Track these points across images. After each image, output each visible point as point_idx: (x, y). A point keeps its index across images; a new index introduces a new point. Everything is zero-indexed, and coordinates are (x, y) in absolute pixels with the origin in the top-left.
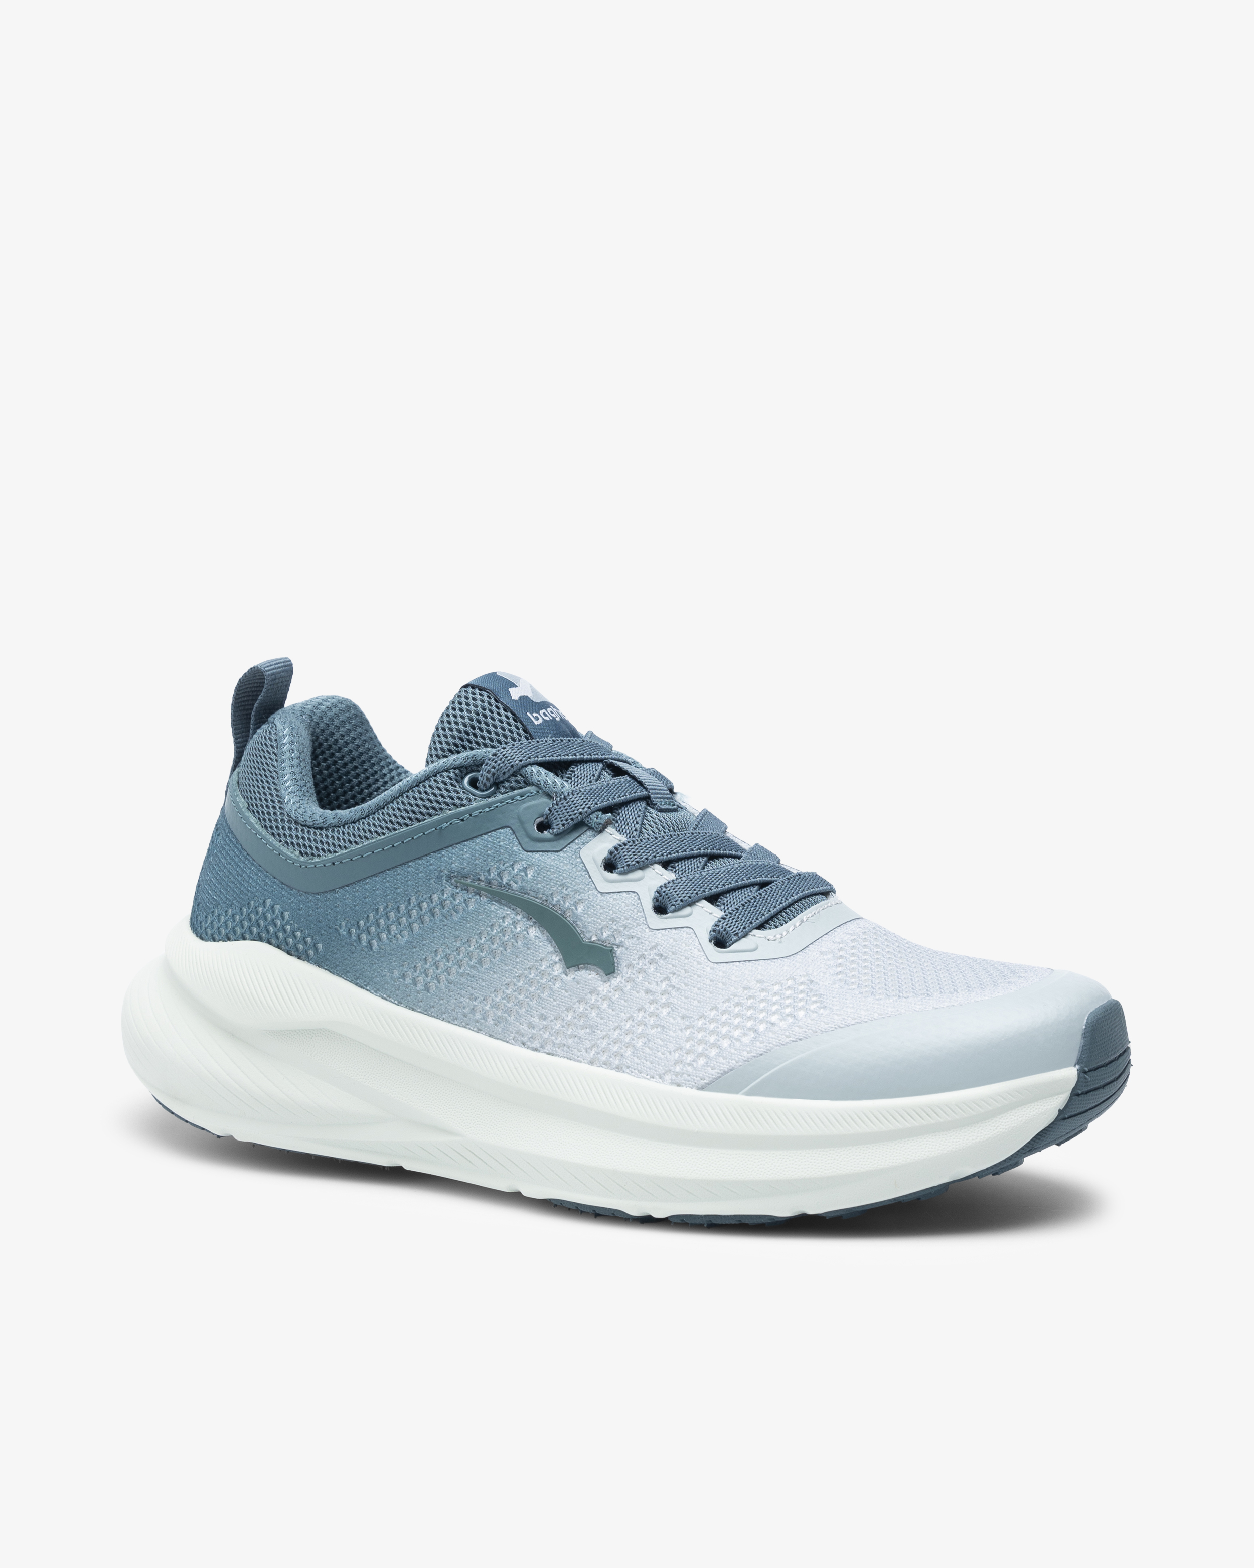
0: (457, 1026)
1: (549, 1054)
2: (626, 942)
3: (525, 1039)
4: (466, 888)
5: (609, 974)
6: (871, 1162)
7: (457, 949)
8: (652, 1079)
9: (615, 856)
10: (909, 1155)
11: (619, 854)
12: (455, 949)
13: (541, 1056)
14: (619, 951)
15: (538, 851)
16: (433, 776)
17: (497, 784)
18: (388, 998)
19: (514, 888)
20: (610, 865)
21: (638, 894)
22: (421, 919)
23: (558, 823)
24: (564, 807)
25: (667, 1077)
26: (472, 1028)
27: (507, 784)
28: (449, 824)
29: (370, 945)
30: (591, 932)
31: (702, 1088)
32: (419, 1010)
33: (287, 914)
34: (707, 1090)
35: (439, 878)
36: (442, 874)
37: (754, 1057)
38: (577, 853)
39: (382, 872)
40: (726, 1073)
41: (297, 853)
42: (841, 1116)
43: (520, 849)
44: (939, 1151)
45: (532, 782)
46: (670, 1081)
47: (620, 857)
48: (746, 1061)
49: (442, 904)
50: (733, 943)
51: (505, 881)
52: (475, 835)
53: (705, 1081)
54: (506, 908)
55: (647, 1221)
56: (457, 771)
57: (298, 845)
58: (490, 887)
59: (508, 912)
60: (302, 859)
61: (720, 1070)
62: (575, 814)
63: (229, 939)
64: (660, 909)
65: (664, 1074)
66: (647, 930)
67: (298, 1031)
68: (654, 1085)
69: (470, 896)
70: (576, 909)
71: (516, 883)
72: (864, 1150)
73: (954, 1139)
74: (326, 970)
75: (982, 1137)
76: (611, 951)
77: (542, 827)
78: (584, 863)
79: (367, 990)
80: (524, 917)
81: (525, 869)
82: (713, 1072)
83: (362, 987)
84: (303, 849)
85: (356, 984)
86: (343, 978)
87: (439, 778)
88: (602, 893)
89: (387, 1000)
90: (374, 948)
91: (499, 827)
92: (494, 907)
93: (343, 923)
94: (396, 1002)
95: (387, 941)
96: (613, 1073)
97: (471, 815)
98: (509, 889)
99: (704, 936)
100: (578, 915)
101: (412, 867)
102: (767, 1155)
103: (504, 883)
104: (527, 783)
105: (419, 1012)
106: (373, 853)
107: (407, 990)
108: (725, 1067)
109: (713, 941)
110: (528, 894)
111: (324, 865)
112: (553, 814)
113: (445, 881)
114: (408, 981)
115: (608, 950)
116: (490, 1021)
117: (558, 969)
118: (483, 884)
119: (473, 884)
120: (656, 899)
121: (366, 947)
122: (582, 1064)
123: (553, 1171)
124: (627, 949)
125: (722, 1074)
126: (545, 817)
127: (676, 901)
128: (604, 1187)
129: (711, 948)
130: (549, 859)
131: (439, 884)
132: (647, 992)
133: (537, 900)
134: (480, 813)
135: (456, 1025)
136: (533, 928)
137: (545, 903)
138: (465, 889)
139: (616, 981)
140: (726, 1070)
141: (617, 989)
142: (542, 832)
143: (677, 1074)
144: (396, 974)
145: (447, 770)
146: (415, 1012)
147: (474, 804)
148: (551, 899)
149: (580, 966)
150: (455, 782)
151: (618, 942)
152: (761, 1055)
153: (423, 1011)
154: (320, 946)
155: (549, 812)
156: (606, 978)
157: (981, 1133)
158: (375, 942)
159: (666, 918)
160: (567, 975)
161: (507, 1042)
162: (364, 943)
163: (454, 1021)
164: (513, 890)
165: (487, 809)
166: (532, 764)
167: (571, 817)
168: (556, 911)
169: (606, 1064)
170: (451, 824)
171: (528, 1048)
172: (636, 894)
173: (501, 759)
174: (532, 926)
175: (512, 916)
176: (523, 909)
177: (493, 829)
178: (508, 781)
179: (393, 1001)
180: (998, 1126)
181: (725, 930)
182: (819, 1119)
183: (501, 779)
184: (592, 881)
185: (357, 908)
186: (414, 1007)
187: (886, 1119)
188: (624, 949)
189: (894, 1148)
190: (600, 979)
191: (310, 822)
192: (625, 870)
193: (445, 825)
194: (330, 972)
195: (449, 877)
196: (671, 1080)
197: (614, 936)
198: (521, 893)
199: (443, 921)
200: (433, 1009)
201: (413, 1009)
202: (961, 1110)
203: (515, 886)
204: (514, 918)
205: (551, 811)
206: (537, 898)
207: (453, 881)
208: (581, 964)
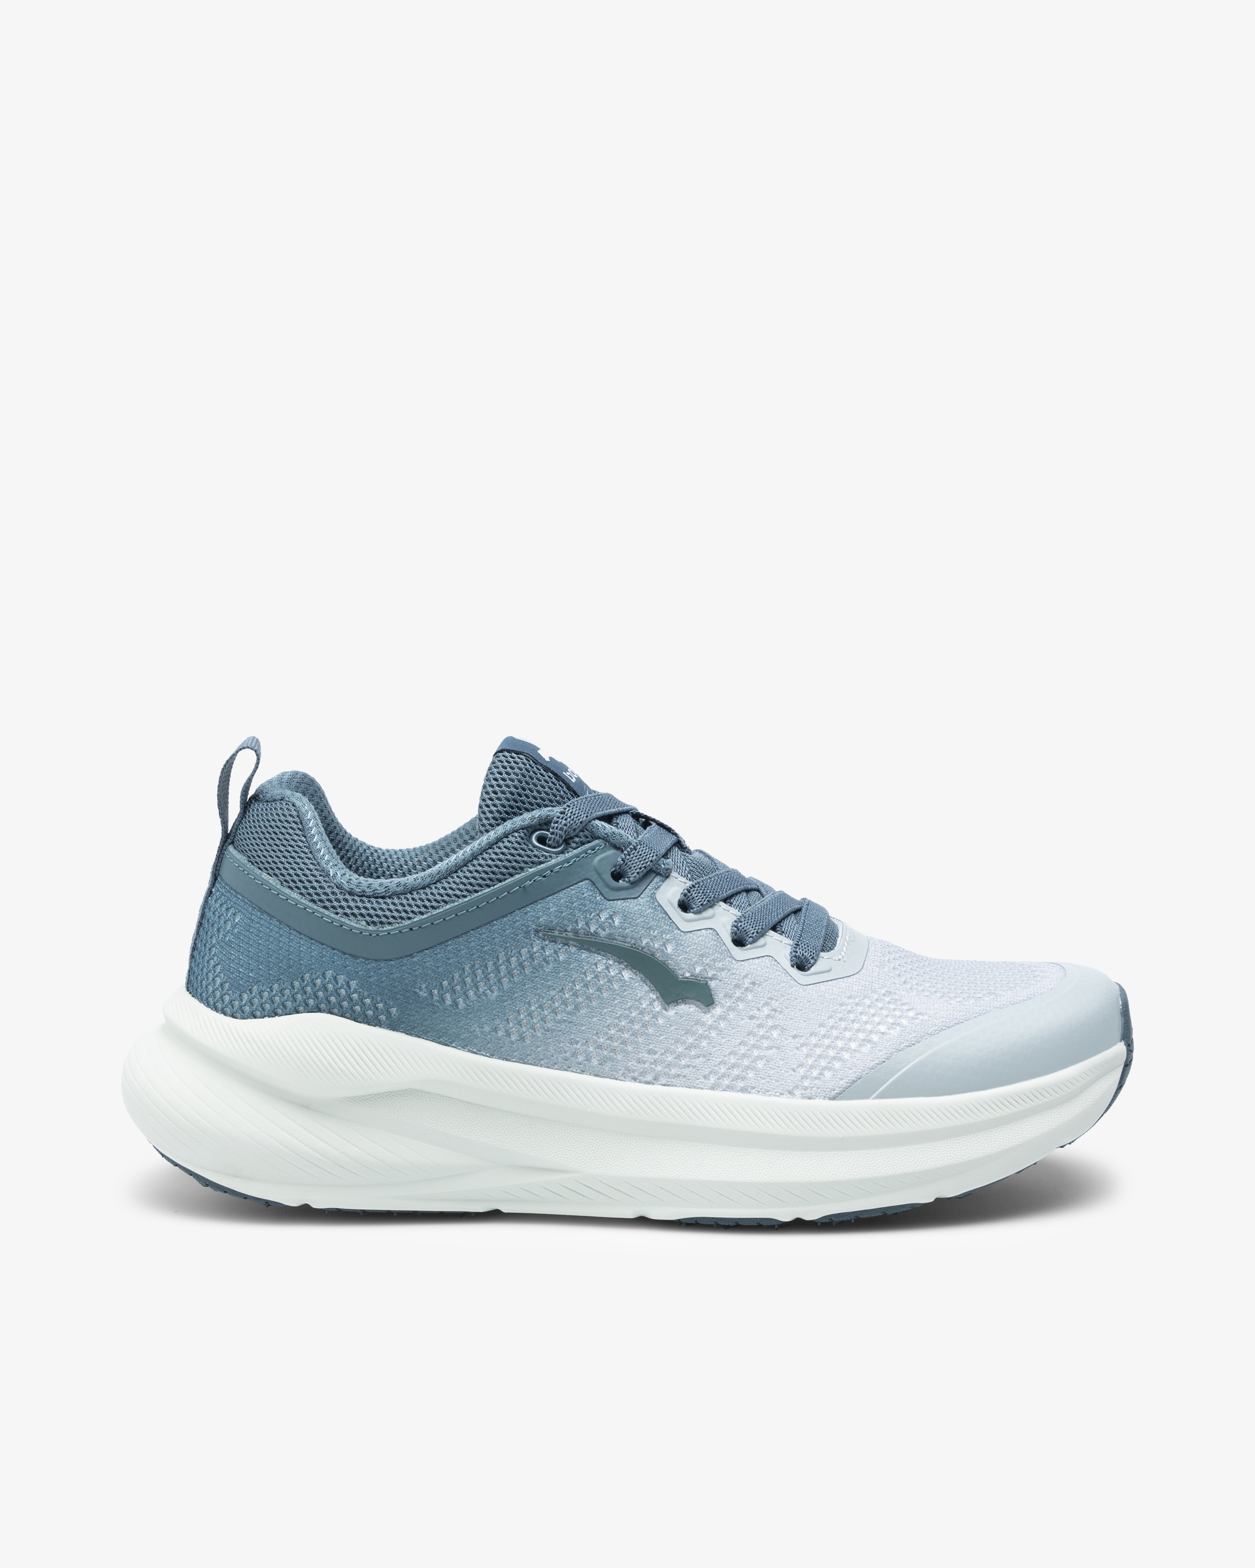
0: (558, 1071)
1: (664, 1085)
2: (719, 974)
3: (636, 1074)
4: (554, 940)
5: (709, 1005)
6: (998, 1144)
7: (552, 998)
8: (781, 1096)
9: (688, 897)
10: (1026, 1133)
11: (691, 895)
12: (550, 998)
13: (657, 1088)
14: (712, 984)
15: (618, 900)
16: (504, 837)
17: (567, 841)
18: (478, 1052)
19: (601, 935)
20: (684, 906)
21: (715, 930)
22: (510, 973)
23: (632, 872)
24: (636, 856)
25: (798, 1092)
26: (574, 1070)
27: (577, 839)
28: (532, 881)
29: (455, 1004)
30: (684, 969)
31: (834, 1098)
32: (514, 1060)
33: (354, 984)
34: (839, 1100)
35: (527, 932)
36: (530, 928)
37: (878, 1064)
38: (653, 897)
39: (466, 933)
40: (854, 1082)
41: (364, 923)
42: (967, 1107)
43: (602, 898)
44: (1049, 1127)
45: (598, 836)
46: (801, 1096)
47: (693, 898)
48: (871, 1069)
49: (532, 957)
50: (812, 966)
51: (593, 929)
52: (558, 889)
53: (836, 1091)
54: (596, 955)
55: (799, 1225)
56: (525, 831)
57: (361, 915)
58: (578, 936)
59: (599, 959)
60: (371, 928)
61: (849, 1080)
62: (647, 863)
63: (276, 1014)
64: (739, 942)
65: (792, 1090)
66: (734, 961)
67: (381, 1095)
68: (785, 1100)
69: (560, 947)
70: (666, 949)
71: (604, 930)
72: (989, 1135)
73: (1058, 1115)
74: (402, 1032)
75: (1078, 1111)
76: (707, 984)
77: (617, 876)
78: (662, 907)
79: (453, 1047)
80: (615, 962)
81: (611, 917)
82: (842, 1082)
83: (446, 1045)
84: (368, 918)
85: (440, 1043)
86: (423, 1038)
87: (511, 838)
88: (684, 932)
89: (477, 1054)
90: (460, 1006)
91: (580, 880)
92: (584, 955)
93: (424, 986)
94: (488, 1054)
95: (476, 998)
96: (740, 1095)
97: (552, 871)
98: (596, 936)
99: (786, 961)
100: (669, 955)
101: (497, 926)
102: (908, 1150)
103: (592, 931)
104: (595, 837)
105: (514, 1062)
106: (456, 915)
107: (500, 1042)
108: (853, 1077)
109: (795, 966)
110: (616, 940)
111: (400, 932)
112: (626, 864)
113: (533, 936)
114: (500, 1033)
115: (704, 983)
116: (595, 1062)
117: (657, 1006)
118: (570, 935)
119: (561, 935)
120: (734, 934)
121: (452, 1006)
122: (704, 1091)
123: (693, 1192)
124: (720, 981)
125: (851, 1083)
126: (618, 867)
127: (753, 933)
128: (754, 1199)
129: (795, 972)
130: (632, 906)
131: (528, 938)
132: (752, 1018)
133: (626, 944)
134: (561, 868)
135: (557, 1069)
136: (625, 971)
137: (634, 946)
138: (553, 942)
139: (717, 1011)
140: (855, 1079)
141: (722, 1018)
142: (618, 882)
143: (806, 1089)
144: (487, 1029)
145: (517, 831)
146: (510, 1062)
147: (553, 861)
148: (640, 942)
149: (679, 1001)
150: (526, 841)
151: (710, 975)
152: (884, 1062)
153: (518, 1060)
154: (394, 1010)
155: (622, 862)
156: (706, 1009)
157: (1076, 1107)
158: (461, 1000)
159: (747, 950)
160: (666, 1010)
161: (616, 1079)
162: (449, 1002)
163: (554, 1066)
164: (600, 937)
165: (566, 865)
166: (594, 819)
167: (643, 866)
168: (646, 953)
169: (730, 1088)
170: (534, 881)
171: (640, 1082)
172: (713, 930)
173: (570, 817)
174: (624, 969)
175: (604, 961)
176: (613, 954)
177: (575, 882)
178: (577, 836)
179: (484, 1053)
180: (1087, 1100)
181: (803, 955)
182: (949, 1112)
183: (572, 835)
184: (673, 922)
185: (440, 969)
186: (509, 1058)
187: (1004, 1105)
188: (717, 981)
189: (1013, 1130)
190: (700, 1010)
191: (370, 892)
192: (700, 909)
193: (529, 883)
194: (407, 1034)
195: (537, 932)
196: (802, 1094)
197: (706, 970)
198: (610, 939)
199: (535, 973)
200: (529, 1057)
201: (507, 1060)
202: (1061, 1089)
203: (603, 933)
204: (606, 963)
205: (624, 862)
206: (625, 943)
207: (540, 935)
208: (680, 999)
